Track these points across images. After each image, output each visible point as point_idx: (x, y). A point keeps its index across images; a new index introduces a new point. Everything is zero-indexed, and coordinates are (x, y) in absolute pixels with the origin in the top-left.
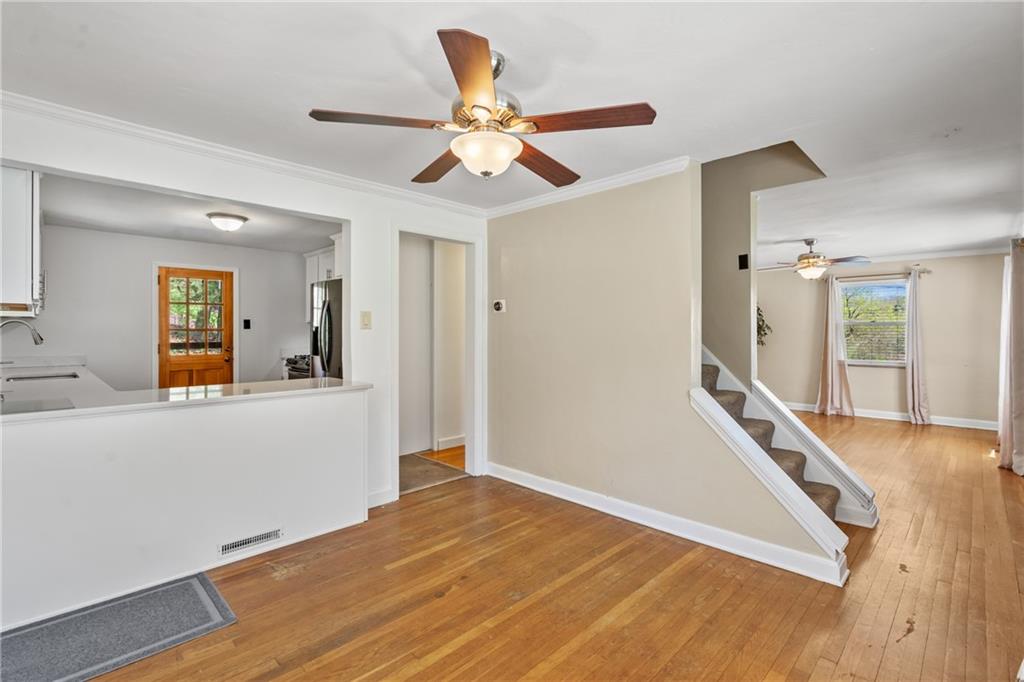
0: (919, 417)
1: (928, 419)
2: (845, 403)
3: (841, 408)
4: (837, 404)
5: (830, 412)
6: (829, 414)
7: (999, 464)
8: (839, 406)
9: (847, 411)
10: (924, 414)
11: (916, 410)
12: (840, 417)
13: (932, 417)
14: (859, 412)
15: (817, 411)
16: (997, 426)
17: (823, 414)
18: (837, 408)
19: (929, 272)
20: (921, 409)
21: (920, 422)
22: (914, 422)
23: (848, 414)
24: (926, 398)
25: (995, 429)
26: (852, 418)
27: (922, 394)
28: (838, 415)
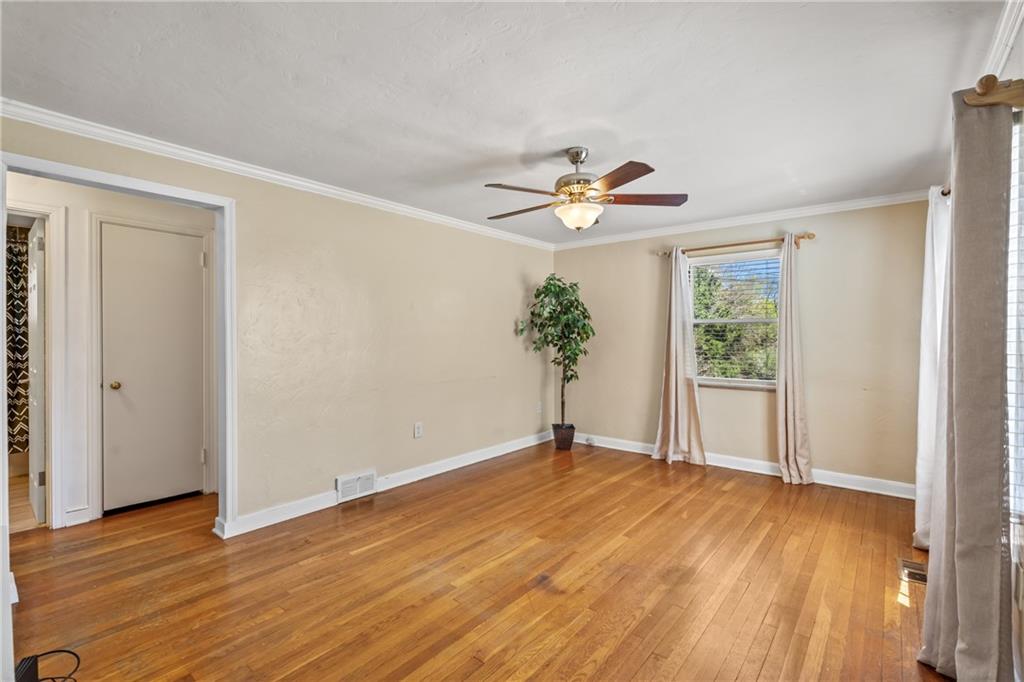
0: (794, 473)
1: (809, 474)
2: (694, 444)
3: (689, 452)
4: (684, 445)
5: (672, 458)
6: (670, 463)
7: (920, 657)
8: (686, 449)
9: (697, 459)
10: (801, 467)
11: (791, 459)
12: (686, 467)
13: (814, 470)
14: (713, 459)
15: (656, 456)
16: (914, 492)
17: (663, 461)
18: (683, 452)
19: (811, 236)
20: (798, 458)
21: (796, 481)
22: (786, 480)
23: (698, 463)
24: (805, 440)
25: (913, 498)
26: (703, 468)
27: (799, 432)
28: (684, 462)
